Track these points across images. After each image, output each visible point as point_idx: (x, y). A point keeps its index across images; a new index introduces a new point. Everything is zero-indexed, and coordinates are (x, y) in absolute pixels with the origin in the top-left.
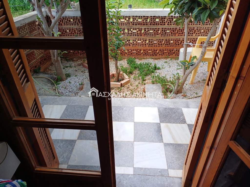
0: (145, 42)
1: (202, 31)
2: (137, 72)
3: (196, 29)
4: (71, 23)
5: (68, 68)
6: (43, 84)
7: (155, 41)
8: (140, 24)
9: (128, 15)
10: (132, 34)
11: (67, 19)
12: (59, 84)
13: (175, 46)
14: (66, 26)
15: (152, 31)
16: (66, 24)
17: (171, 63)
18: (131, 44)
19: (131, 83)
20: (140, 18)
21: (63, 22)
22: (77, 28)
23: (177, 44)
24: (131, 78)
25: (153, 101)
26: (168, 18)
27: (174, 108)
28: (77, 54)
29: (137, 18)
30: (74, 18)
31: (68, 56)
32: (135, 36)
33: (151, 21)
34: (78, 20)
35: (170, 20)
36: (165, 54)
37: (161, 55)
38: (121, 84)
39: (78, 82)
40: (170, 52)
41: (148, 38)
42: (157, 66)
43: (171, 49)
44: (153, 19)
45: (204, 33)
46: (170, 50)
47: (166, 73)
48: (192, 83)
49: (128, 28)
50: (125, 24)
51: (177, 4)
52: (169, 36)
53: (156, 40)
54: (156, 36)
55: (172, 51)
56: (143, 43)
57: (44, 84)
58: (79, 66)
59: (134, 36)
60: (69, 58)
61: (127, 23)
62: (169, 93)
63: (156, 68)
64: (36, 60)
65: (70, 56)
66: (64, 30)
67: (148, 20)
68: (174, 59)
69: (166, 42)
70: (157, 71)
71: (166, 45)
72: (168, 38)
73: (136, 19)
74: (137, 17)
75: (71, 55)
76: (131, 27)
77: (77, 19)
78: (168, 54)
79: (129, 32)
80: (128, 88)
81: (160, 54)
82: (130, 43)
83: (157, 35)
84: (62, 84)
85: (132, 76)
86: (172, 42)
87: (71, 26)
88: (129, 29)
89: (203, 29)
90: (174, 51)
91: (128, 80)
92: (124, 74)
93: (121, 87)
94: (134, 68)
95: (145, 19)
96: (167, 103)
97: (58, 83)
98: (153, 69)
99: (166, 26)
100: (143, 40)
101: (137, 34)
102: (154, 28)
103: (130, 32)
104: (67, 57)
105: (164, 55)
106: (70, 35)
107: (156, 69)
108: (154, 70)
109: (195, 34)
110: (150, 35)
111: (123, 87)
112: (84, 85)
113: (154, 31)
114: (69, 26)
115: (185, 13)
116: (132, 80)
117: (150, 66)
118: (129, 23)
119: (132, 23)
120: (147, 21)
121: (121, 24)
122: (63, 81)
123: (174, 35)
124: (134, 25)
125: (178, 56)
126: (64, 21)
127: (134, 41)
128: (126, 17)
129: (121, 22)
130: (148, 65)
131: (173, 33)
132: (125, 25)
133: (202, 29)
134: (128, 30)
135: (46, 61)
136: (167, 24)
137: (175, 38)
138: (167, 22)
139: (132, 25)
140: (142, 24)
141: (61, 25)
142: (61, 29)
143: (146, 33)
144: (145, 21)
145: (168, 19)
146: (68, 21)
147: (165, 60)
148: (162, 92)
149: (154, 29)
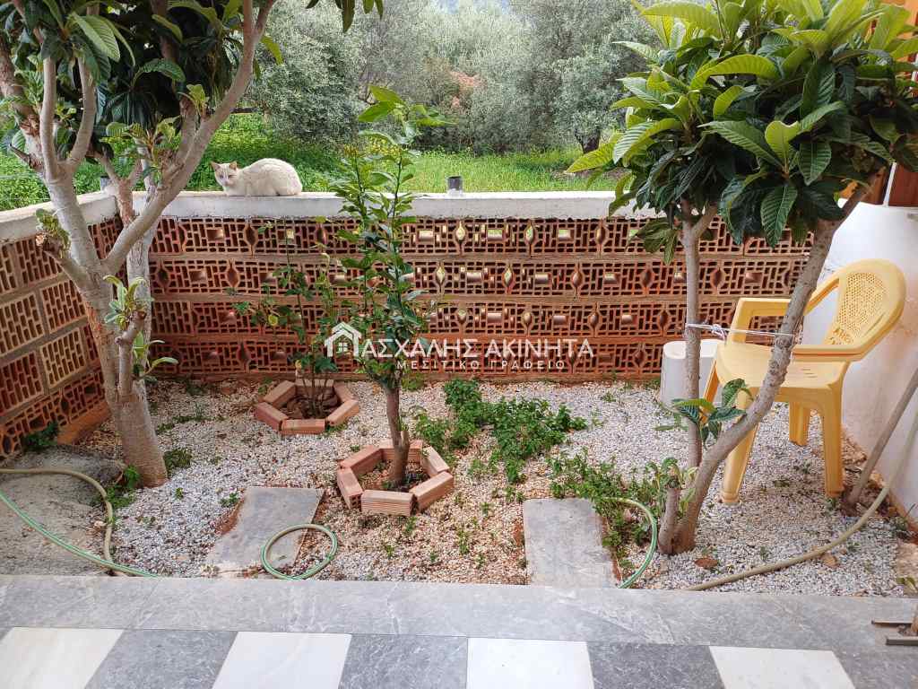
0: (516, 315)
1: (747, 275)
2: (485, 441)
3: (721, 266)
4: (217, 242)
5: (186, 424)
6: (52, 507)
7: (556, 312)
8: (496, 248)
9: (446, 215)
10: (464, 286)
11: (202, 226)
12: (129, 502)
13: (640, 334)
14: (195, 256)
15: (544, 276)
16: (194, 246)
17: (629, 404)
18: (462, 322)
19: (460, 494)
20: (494, 226)
21: (183, 239)
22: (241, 263)
23: (647, 326)
24: (458, 470)
25: (562, 601)
26: (606, 225)
27: (672, 642)
28: (235, 363)
29: (483, 226)
30: (229, 223)
31: (196, 373)
32: (478, 292)
33: (537, 237)
34: (244, 232)
35: (615, 232)
36: (601, 364)
37: (584, 368)
38: (414, 498)
39: (218, 493)
40: (620, 355)
41: (529, 302)
42: (573, 417)
43: (626, 345)
44: (548, 229)
45: (756, 284)
46: (622, 348)
47: (612, 449)
48: (735, 498)
49: (445, 264)
50: (434, 249)
51: (645, 165)
52: (614, 294)
53: (562, 310)
54: (561, 294)
55: (632, 351)
56: (512, 319)
57: (56, 504)
58: (239, 413)
59: (474, 294)
60: (202, 380)
61: (444, 245)
62: (635, 545)
63: (566, 424)
64: (42, 392)
65: (207, 370)
66: (189, 270)
67: (529, 234)
68: (639, 384)
69: (601, 317)
70: (572, 436)
71: (603, 327)
72: (609, 301)
73: (477, 229)
74: (484, 221)
75: (209, 370)
76: (459, 261)
77: (241, 227)
78: (613, 364)
79: (450, 278)
80: (445, 518)
81: (580, 365)
82: (456, 321)
83: (564, 291)
84: (143, 501)
85: (465, 461)
86: (626, 316)
87: (218, 256)
88: (453, 267)
89: (751, 269)
90: (637, 355)
91: (445, 480)
92: (431, 451)
93: (413, 512)
94: (475, 423)
95: (515, 229)
96: (634, 612)
97: (126, 495)
98: (553, 426)
99: (601, 256)
100: (511, 308)
101: (486, 285)
102: (553, 262)
103: (456, 278)
104: (193, 377)
105: (597, 369)
106: (212, 291)
107: (566, 429)
108: (558, 434)
109: (720, 286)
110: (536, 289)
111: (422, 512)
112: (246, 505)
113: (551, 273)
114: (207, 256)
115: (682, 201)
116: (464, 478)
117: (540, 416)
118: (451, 244)
119: (466, 242)
120: (521, 236)
121: (420, 246)
122: (149, 487)
123: (633, 290)
124: (473, 253)
125: (654, 372)
126: (190, 235)
127: (473, 314)
128: (437, 222)
129: (419, 240)
130: (532, 409)
131: (628, 282)
132: (437, 251)
133: (746, 266)
134: (449, 270)
135: (93, 396)
136: (603, 247)
137: (639, 302)
138: (605, 242)
139: (463, 250)
140: (504, 248)
141: (177, 250)
142: (174, 265)
143: (521, 282)
144: (516, 235)
145: (607, 230)
146: (203, 235)
147: (602, 390)
148: (604, 543)
149: (553, 268)
